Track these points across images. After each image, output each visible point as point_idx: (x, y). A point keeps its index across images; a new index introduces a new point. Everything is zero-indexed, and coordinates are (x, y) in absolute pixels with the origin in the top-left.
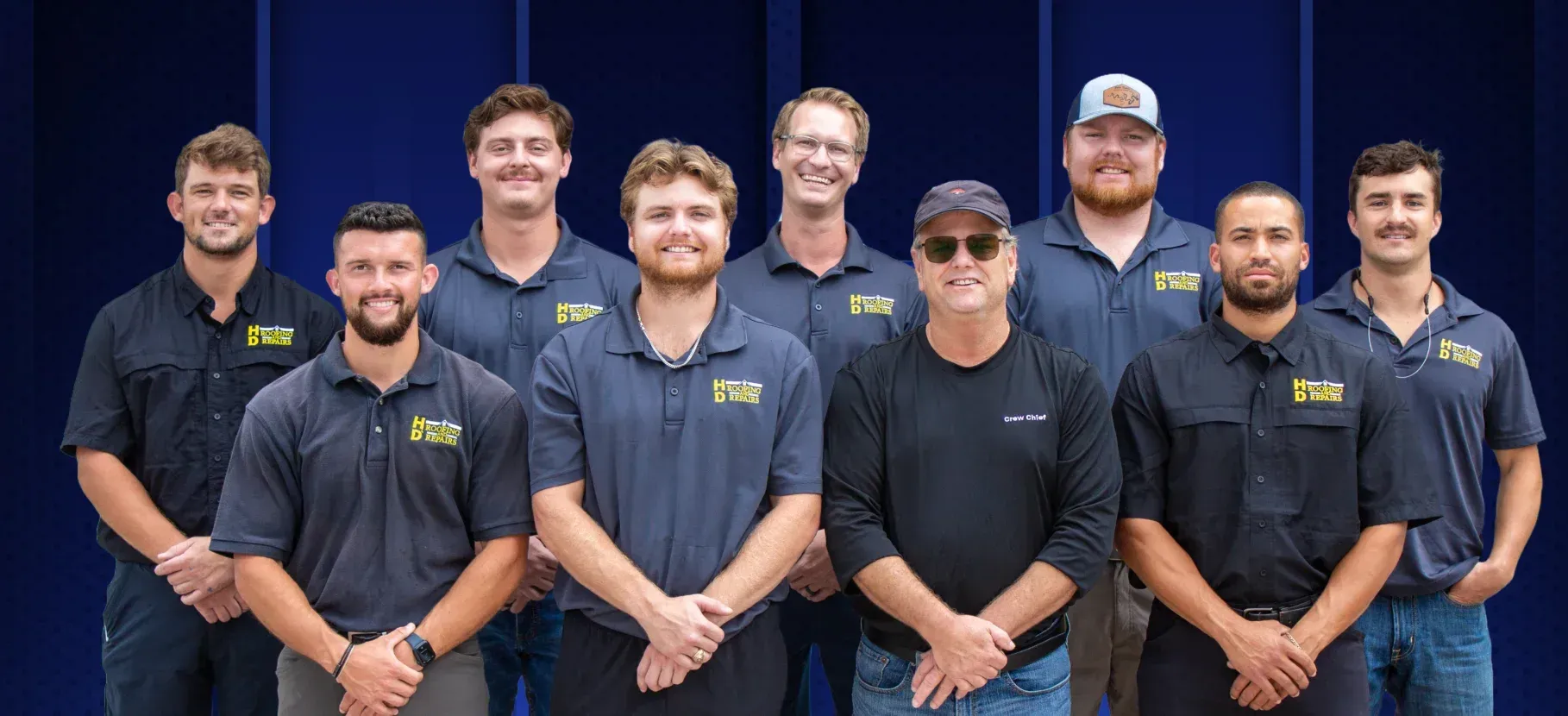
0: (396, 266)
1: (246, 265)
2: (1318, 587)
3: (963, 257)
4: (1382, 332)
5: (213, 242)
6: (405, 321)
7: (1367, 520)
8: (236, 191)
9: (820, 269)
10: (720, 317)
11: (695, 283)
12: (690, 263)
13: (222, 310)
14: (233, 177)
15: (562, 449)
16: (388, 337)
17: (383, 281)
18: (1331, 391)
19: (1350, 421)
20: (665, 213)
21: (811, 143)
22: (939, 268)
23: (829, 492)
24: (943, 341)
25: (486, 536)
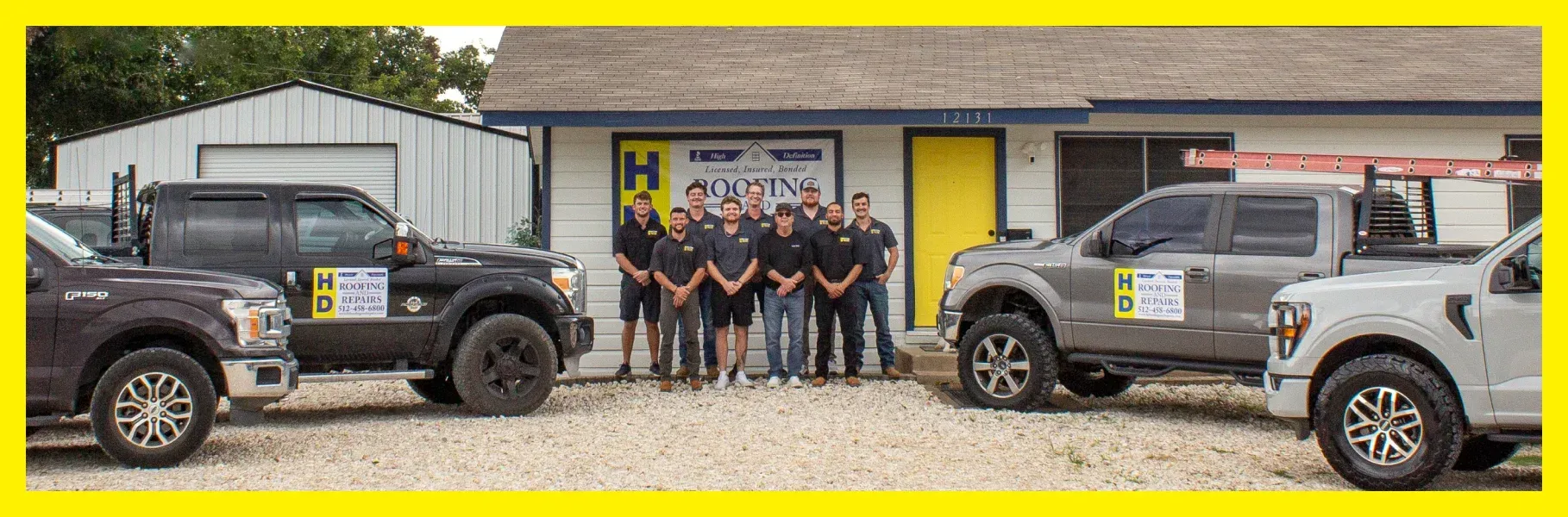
0: (682, 219)
1: (647, 219)
2: (846, 274)
3: (784, 216)
4: (861, 229)
5: (641, 213)
6: (683, 228)
7: (854, 264)
8: (645, 204)
9: (756, 218)
10: (740, 228)
11: (734, 222)
12: (733, 218)
13: (644, 227)
14: (645, 201)
15: (711, 253)
16: (680, 232)
17: (678, 222)
18: (848, 240)
19: (851, 244)
20: (729, 209)
21: (754, 193)
22: (780, 218)
23: (759, 259)
24: (780, 232)
25: (698, 267)
